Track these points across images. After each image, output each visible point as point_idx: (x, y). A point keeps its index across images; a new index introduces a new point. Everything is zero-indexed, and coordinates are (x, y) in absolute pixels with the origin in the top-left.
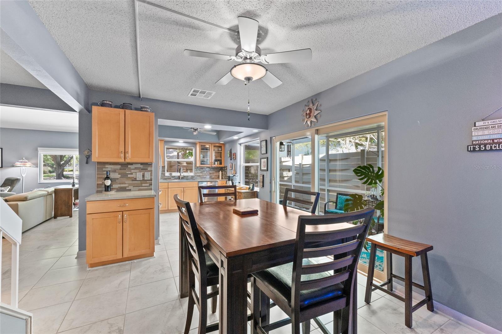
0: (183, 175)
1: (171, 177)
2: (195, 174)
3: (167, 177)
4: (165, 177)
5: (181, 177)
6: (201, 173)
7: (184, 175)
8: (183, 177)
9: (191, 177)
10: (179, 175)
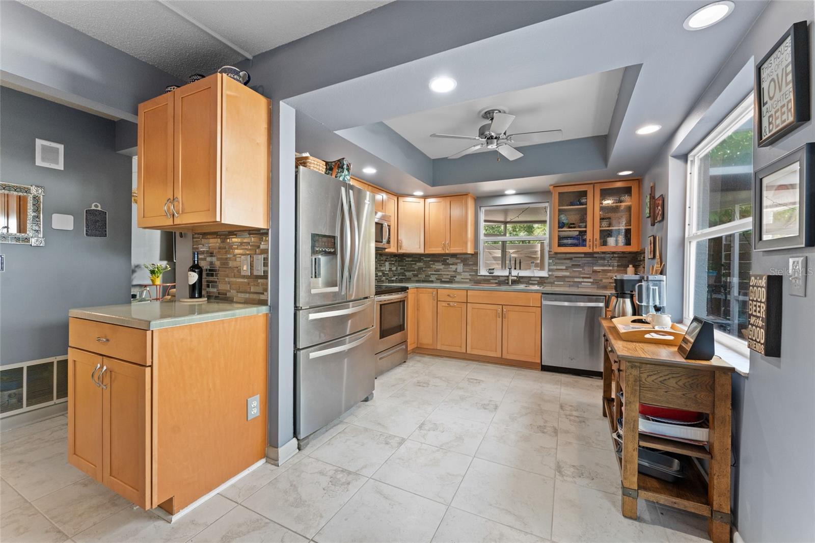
0: (517, 275)
1: (491, 278)
2: (550, 273)
3: (483, 278)
4: (479, 277)
5: (511, 278)
6: (566, 269)
7: (520, 275)
8: (515, 278)
9: (538, 279)
10: (507, 274)
